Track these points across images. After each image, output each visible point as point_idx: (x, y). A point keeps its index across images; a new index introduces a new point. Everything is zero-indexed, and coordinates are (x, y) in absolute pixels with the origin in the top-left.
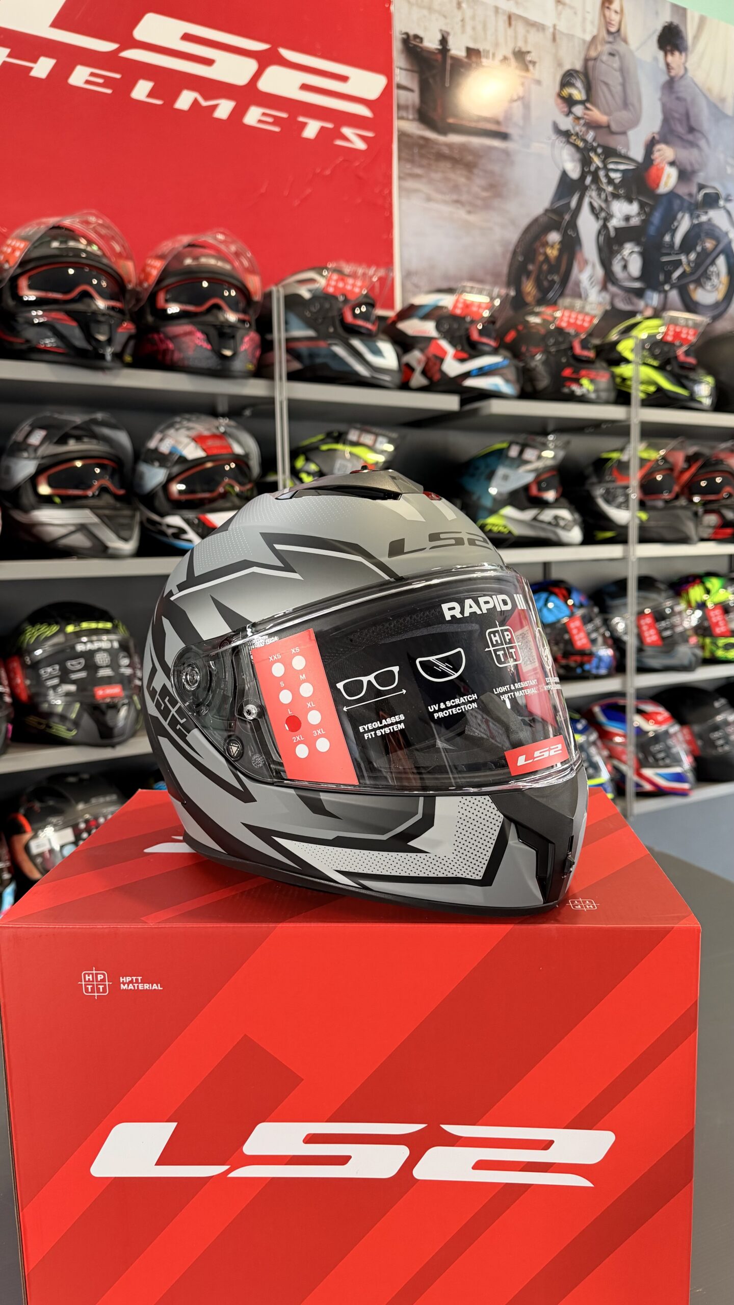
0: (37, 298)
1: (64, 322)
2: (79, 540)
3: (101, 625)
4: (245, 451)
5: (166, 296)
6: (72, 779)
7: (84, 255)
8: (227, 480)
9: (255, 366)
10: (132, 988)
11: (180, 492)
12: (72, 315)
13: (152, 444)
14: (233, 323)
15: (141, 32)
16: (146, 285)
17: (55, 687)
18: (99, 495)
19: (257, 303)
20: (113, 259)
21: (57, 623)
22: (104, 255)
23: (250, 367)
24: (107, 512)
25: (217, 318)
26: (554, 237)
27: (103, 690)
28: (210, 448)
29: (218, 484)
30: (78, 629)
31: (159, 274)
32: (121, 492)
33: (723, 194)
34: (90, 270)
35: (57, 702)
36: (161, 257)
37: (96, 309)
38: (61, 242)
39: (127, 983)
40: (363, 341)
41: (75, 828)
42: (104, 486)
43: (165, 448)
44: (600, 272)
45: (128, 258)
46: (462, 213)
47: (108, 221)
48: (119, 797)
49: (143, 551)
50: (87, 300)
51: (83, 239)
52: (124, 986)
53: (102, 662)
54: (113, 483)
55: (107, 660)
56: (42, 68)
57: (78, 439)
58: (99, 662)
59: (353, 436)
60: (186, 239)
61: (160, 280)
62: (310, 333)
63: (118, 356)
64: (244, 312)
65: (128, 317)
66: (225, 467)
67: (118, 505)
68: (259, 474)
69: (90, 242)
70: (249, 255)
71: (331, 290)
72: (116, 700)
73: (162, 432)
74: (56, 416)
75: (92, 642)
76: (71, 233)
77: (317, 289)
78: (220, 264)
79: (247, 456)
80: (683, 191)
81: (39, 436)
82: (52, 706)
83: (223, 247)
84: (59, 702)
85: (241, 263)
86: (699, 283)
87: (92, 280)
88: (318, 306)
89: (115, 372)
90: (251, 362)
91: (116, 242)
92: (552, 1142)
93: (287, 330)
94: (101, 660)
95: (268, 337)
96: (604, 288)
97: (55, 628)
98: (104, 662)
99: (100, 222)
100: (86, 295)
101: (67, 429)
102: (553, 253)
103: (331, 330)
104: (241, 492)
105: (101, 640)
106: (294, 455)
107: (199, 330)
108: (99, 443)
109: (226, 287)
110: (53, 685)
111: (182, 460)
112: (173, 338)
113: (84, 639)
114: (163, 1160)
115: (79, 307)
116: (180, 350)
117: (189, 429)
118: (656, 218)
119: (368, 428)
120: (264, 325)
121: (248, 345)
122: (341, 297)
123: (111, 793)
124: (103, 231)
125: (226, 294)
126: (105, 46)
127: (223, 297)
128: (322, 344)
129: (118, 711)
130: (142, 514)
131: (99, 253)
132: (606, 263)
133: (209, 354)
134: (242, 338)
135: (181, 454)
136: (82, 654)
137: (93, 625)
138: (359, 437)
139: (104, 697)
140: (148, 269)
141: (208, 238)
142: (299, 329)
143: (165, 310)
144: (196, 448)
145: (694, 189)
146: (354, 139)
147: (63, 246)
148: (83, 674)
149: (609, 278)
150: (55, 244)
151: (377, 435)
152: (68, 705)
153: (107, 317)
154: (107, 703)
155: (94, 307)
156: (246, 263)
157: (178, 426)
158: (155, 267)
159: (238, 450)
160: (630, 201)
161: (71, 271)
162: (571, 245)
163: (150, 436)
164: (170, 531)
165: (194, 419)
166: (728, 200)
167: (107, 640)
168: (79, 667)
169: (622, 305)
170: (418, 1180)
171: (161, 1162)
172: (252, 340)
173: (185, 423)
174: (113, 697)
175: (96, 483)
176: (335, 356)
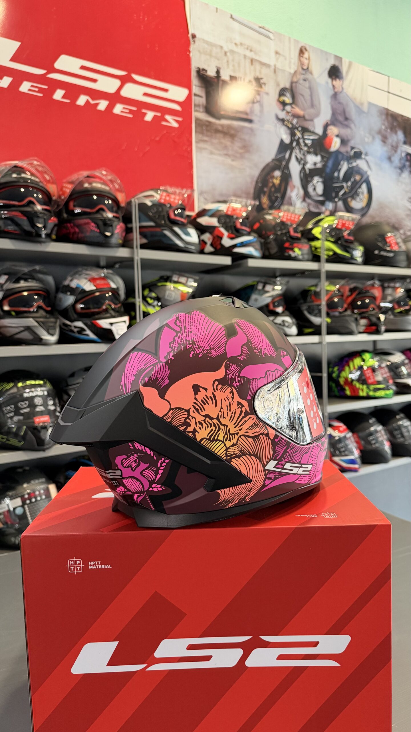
0: (3, 204)
1: (19, 217)
2: (26, 335)
3: (37, 382)
4: (117, 286)
5: (74, 204)
6: (20, 470)
7: (29, 181)
8: (107, 302)
9: (123, 241)
10: (96, 568)
11: (82, 308)
12: (24, 213)
13: (66, 283)
14: (110, 218)
15: (58, 65)
16: (63, 197)
17: (11, 418)
18: (37, 310)
19: (123, 207)
20: (45, 183)
21: (13, 382)
22: (40, 182)
23: (120, 241)
24: (42, 320)
25: (102, 215)
26: (277, 173)
27: (39, 418)
28: (98, 285)
29: (103, 304)
30: (24, 385)
31: (70, 192)
32: (49, 309)
33: (364, 152)
34: (33, 189)
35: (12, 426)
36: (71, 183)
37: (37, 210)
38: (18, 174)
39: (93, 565)
40: (180, 228)
41: (22, 497)
42: (40, 305)
43: (74, 284)
44: (302, 192)
45: (53, 183)
46: (229, 161)
47: (43, 164)
48: (46, 480)
49: (61, 341)
50: (32, 205)
51: (28, 172)
52: (91, 566)
53: (38, 403)
54: (45, 304)
55: (41, 401)
56: (6, 82)
57: (26, 280)
58: (36, 403)
59: (175, 278)
60: (86, 173)
61: (71, 195)
62: (152, 224)
63: (48, 236)
64: (116, 212)
65: (53, 214)
66: (106, 295)
67: (48, 316)
68: (124, 299)
69: (32, 174)
70: (119, 182)
71: (162, 201)
72: (46, 424)
73: (71, 276)
74: (13, 267)
75: (32, 392)
76: (22, 170)
77: (155, 200)
78: (103, 187)
79: (118, 288)
80: (343, 150)
81: (4, 278)
82: (10, 428)
83: (104, 178)
84: (13, 426)
85: (114, 186)
86: (353, 198)
87: (33, 194)
88: (156, 210)
89: (47, 244)
90: (121, 239)
91: (47, 175)
92: (318, 643)
93: (140, 222)
94: (38, 402)
95: (129, 226)
96: (304, 200)
97: (11, 384)
98: (39, 403)
99: (39, 163)
100: (31, 203)
101: (19, 275)
102: (277, 182)
103: (163, 222)
104: (115, 308)
105: (37, 391)
106: (144, 288)
107: (93, 222)
108: (37, 282)
109: (105, 199)
110: (10, 416)
111: (83, 291)
112: (78, 226)
113: (27, 390)
114: (110, 664)
115: (28, 209)
116: (81, 232)
117: (87, 274)
118: (330, 164)
119: (183, 274)
120: (127, 219)
121: (119, 230)
122: (168, 205)
123: (41, 477)
124: (40, 169)
125: (106, 202)
126: (39, 72)
127: (105, 204)
128: (158, 230)
129: (47, 430)
130: (60, 320)
131: (37, 180)
132: (305, 187)
133: (98, 234)
134: (116, 226)
135: (83, 288)
136: (27, 399)
137: (33, 382)
138: (178, 278)
139: (39, 423)
140: (64, 189)
141: (97, 173)
142: (146, 221)
143: (73, 211)
144: (90, 285)
145: (349, 149)
146: (172, 121)
147: (19, 177)
148: (27, 410)
149: (307, 195)
150: (14, 175)
151: (188, 278)
152: (19, 428)
153: (42, 214)
154: (42, 426)
155: (36, 209)
156: (117, 186)
157: (80, 273)
158: (68, 188)
159: (113, 286)
160: (316, 155)
161: (22, 190)
162: (286, 178)
163: (65, 279)
164: (76, 330)
165: (89, 269)
166: (366, 154)
167: (40, 391)
168: (25, 406)
169: (314, 210)
170: (248, 667)
171: (109, 664)
172: (121, 227)
173: (84, 271)
174: (44, 422)
175: (35, 304)
176: (165, 236)
